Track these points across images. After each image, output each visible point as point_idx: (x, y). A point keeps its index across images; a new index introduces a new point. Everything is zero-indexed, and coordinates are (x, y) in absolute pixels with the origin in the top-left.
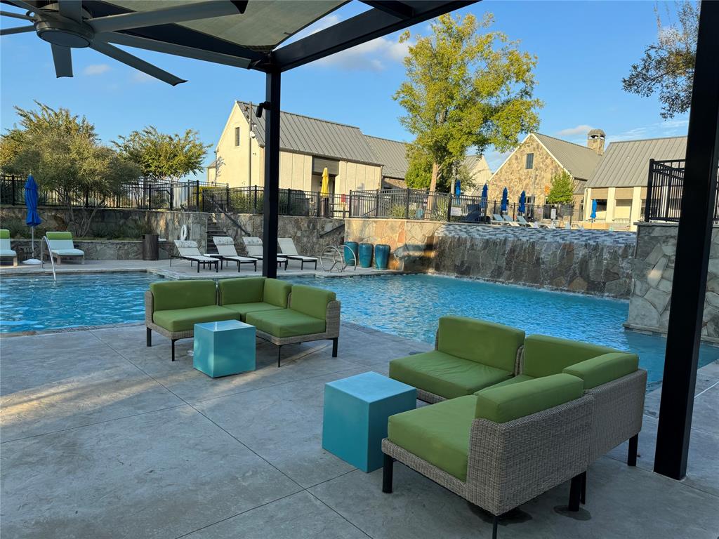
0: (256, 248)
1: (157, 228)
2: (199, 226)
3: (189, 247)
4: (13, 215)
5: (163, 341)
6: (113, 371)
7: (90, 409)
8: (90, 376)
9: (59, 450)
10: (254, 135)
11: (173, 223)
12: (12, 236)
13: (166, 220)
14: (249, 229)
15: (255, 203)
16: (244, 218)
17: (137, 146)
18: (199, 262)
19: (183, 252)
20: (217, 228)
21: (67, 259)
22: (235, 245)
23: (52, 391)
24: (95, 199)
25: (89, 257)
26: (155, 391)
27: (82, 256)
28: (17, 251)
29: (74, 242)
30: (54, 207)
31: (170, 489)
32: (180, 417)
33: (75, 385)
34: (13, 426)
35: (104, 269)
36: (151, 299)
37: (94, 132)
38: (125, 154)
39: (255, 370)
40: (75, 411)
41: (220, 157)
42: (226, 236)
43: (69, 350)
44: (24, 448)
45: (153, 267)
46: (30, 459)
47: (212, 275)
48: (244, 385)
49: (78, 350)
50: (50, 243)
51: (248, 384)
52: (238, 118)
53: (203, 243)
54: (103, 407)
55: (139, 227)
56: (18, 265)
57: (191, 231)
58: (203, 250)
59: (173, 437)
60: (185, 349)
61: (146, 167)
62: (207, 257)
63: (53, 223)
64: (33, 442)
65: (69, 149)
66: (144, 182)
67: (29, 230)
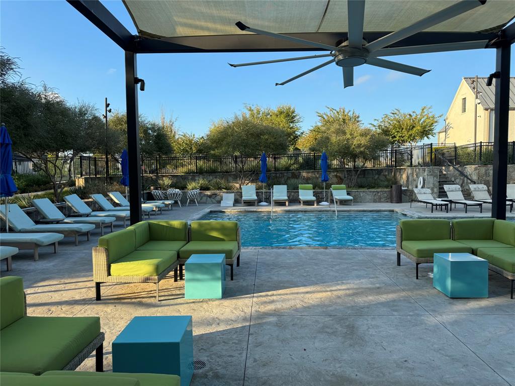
0: (482, 193)
1: (400, 179)
2: (432, 177)
3: (425, 193)
4: (314, 176)
5: (408, 262)
6: (375, 280)
7: (362, 304)
8: (360, 281)
9: (344, 328)
10: (479, 102)
11: (413, 176)
12: (314, 188)
13: (407, 174)
14: (475, 178)
15: (481, 157)
16: (470, 169)
17: (387, 125)
18: (433, 205)
19: (420, 197)
20: (446, 178)
21: (343, 202)
22: (462, 191)
23: (339, 287)
24: (360, 163)
25: (356, 201)
26: (405, 300)
27: (352, 200)
28: (316, 197)
29: (347, 191)
30: (336, 170)
31: (421, 380)
32: (426, 324)
33: (352, 286)
34: (318, 306)
35: (365, 209)
36: (400, 232)
37: (360, 119)
38: (379, 131)
39: (488, 298)
40: (353, 304)
41: (449, 123)
42: (454, 184)
43: (347, 261)
44: (325, 322)
45: (398, 208)
46: (328, 330)
47: (444, 214)
48: (477, 308)
49: (352, 262)
50: (334, 192)
51: (481, 308)
52: (465, 90)
53: (436, 190)
54: (370, 305)
55: (388, 180)
56: (317, 205)
57: (426, 182)
58: (435, 195)
59: (421, 338)
60: (426, 271)
61: (393, 138)
62: (439, 201)
63: (335, 180)
64: (329, 319)
65: (345, 133)
66: (392, 148)
67: (323, 185)
